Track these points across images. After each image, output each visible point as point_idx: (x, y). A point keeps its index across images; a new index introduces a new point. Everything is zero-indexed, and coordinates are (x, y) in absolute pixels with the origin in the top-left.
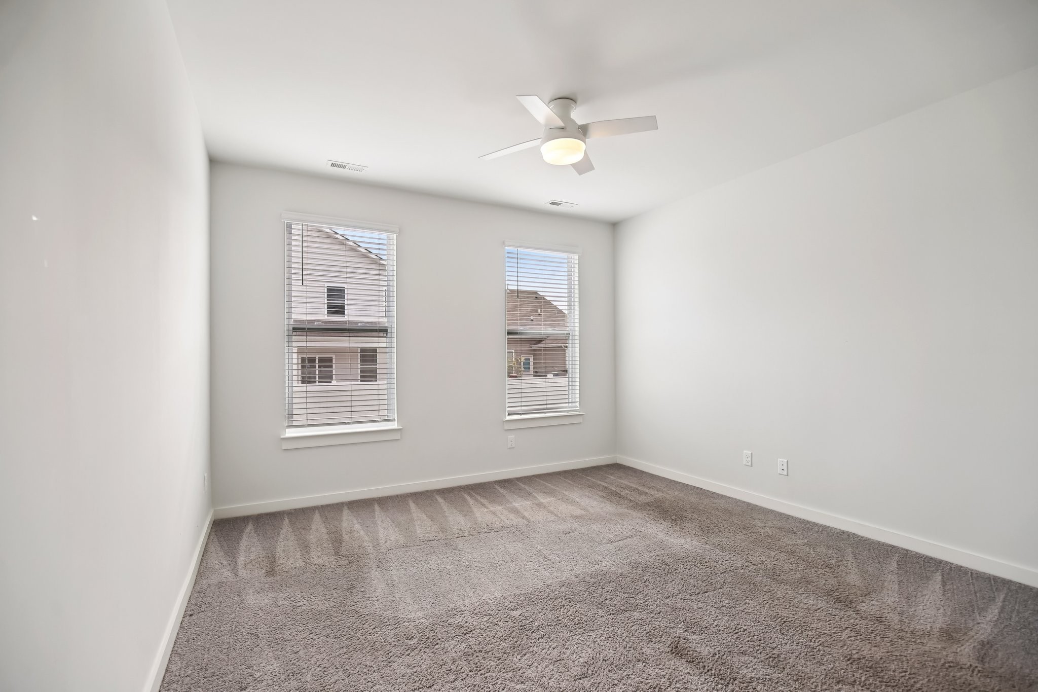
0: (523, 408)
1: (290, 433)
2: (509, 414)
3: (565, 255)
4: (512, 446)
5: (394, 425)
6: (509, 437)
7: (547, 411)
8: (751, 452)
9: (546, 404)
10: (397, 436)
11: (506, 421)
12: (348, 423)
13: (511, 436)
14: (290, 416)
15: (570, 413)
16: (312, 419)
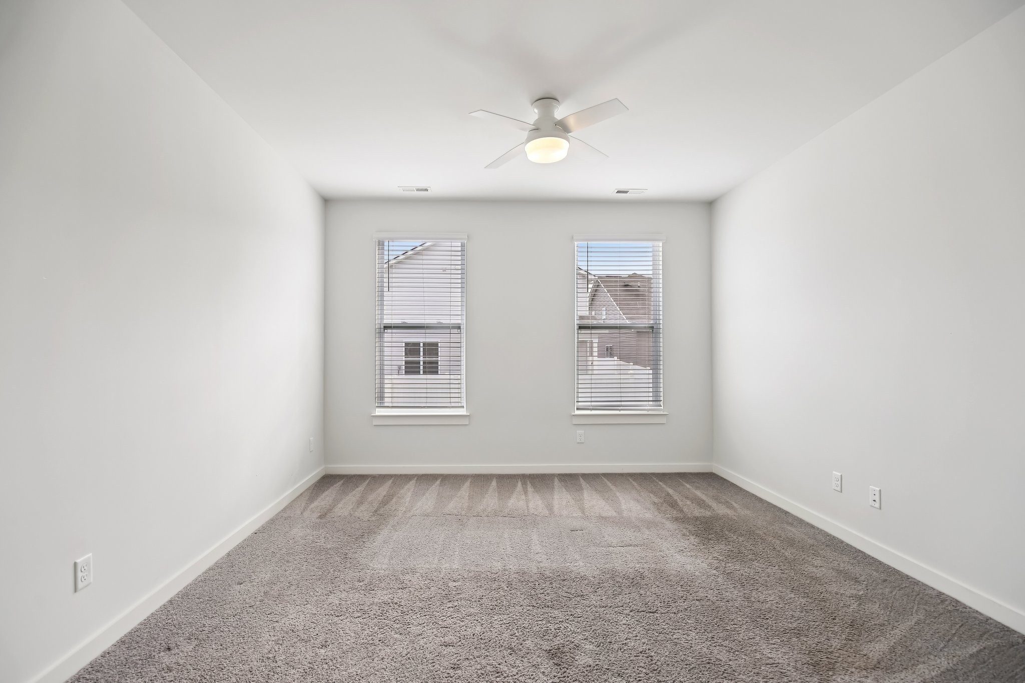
0: (593, 403)
1: (380, 412)
2: (577, 409)
3: (650, 244)
4: (581, 442)
5: (462, 412)
6: (578, 431)
7: (621, 408)
8: (840, 474)
9: (621, 401)
10: (466, 422)
11: (573, 415)
12: (424, 407)
13: (580, 431)
14: (381, 397)
15: (650, 412)
16: (398, 402)
